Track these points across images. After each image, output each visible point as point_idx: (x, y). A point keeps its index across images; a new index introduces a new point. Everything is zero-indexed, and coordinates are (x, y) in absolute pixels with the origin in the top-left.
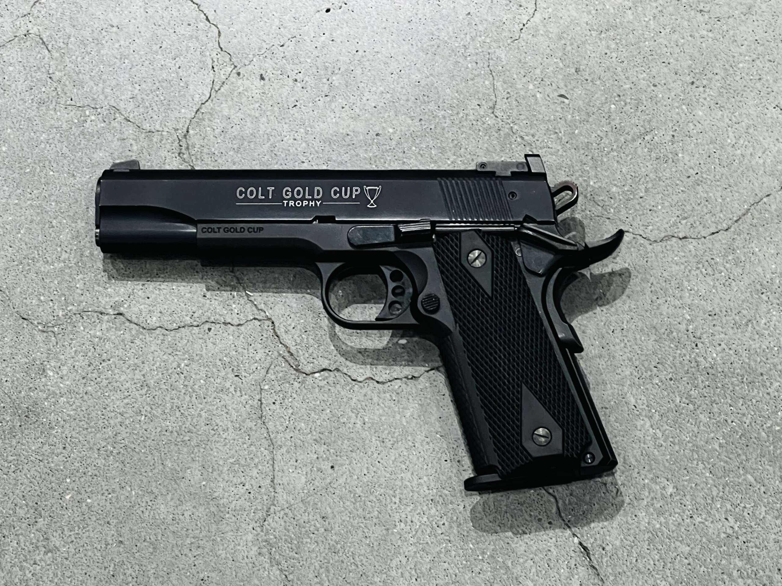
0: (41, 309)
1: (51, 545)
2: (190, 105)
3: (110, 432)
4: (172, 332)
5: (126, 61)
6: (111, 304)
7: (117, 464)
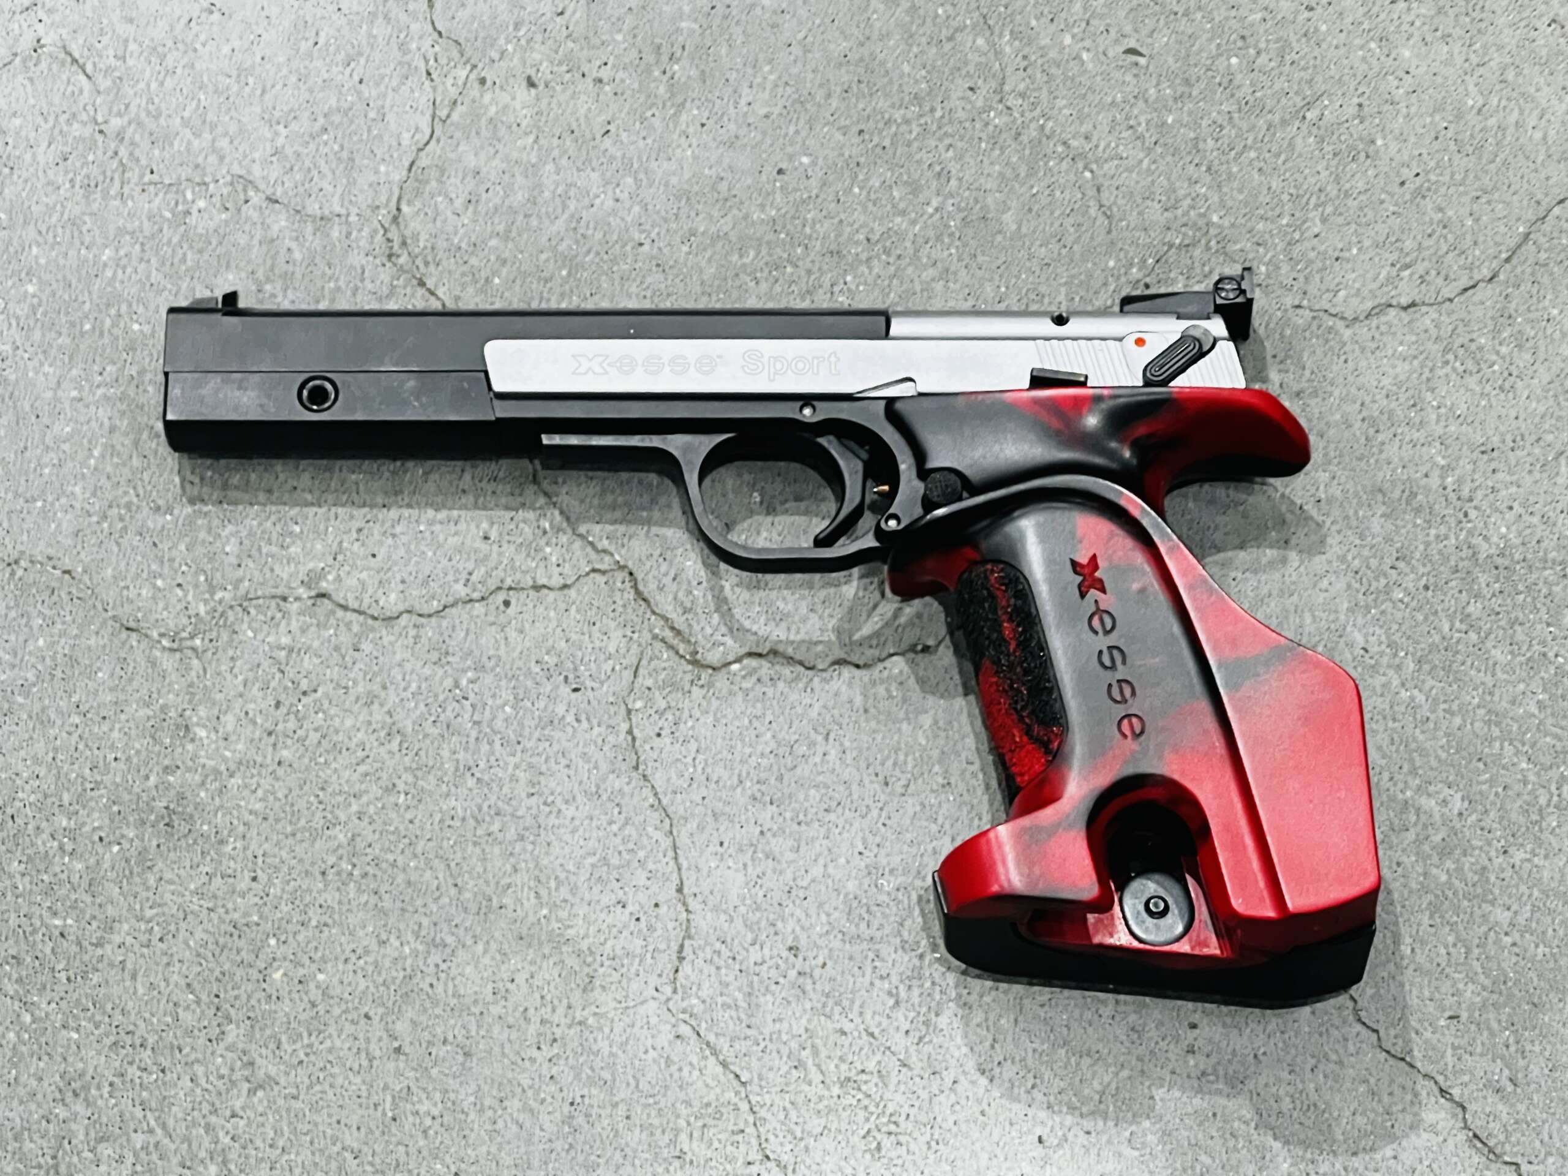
0: (161, 605)
1: (261, 1074)
2: (395, 155)
3: (341, 836)
4: (434, 620)
5: (251, 80)
6: (302, 576)
7: (364, 898)
